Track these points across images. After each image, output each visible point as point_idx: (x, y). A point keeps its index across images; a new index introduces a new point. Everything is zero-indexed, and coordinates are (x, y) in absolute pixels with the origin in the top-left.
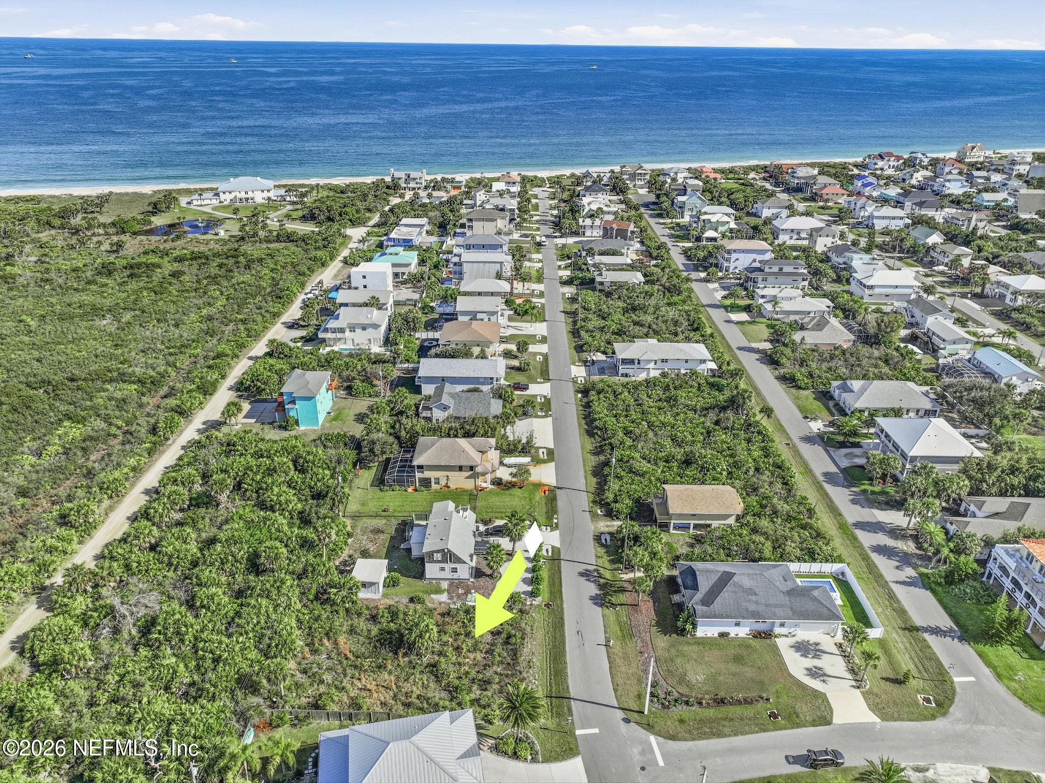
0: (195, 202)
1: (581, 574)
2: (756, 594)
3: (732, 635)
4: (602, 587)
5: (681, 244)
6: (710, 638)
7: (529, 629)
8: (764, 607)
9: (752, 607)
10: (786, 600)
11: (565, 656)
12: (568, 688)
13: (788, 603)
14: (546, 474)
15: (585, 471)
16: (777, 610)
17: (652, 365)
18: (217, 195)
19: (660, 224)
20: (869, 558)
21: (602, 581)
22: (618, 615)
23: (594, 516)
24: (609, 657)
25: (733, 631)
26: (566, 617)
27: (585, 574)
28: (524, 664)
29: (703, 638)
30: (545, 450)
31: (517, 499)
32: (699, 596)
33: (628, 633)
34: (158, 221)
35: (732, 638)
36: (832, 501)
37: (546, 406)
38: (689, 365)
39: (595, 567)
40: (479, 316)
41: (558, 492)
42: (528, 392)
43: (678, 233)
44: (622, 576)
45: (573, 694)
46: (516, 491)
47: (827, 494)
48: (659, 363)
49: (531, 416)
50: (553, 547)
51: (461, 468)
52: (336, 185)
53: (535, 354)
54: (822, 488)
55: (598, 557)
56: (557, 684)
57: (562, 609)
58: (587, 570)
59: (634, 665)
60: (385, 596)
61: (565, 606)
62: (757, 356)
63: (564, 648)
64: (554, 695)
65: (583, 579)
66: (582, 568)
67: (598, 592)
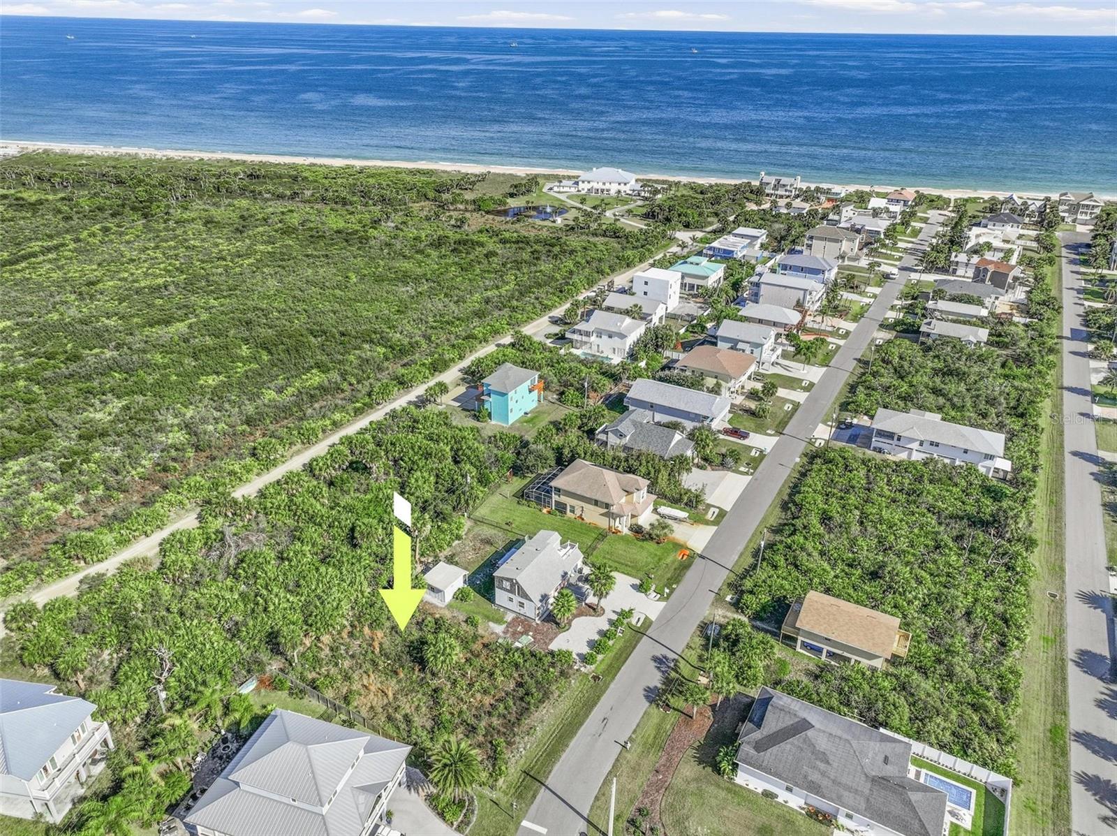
0: (556, 189)
1: (655, 659)
2: (828, 763)
3: (780, 800)
4: (668, 681)
5: (1087, 303)
6: (749, 790)
7: (557, 693)
8: (830, 783)
9: (814, 776)
10: (866, 787)
11: (572, 737)
12: (550, 772)
13: (867, 792)
14: (697, 537)
15: (747, 547)
16: (846, 794)
17: (915, 446)
18: (577, 183)
19: (1077, 273)
20: (1066, 787)
21: (673, 674)
22: (663, 719)
23: (719, 598)
24: (617, 760)
25: (783, 795)
26: (603, 699)
27: (660, 661)
28: (525, 728)
29: (741, 787)
30: (717, 511)
31: (645, 554)
32: (757, 735)
33: (660, 743)
34: (513, 203)
35: (779, 803)
36: (1065, 692)
37: (755, 463)
38: (968, 457)
39: (676, 657)
40: (740, 346)
41: (698, 560)
42: (746, 442)
43: (1096, 288)
44: (700, 678)
45: (550, 781)
46: (651, 546)
47: (1064, 679)
48: (926, 445)
49: (729, 469)
50: (647, 618)
51: (596, 503)
52: (699, 185)
53: (786, 401)
54: (1063, 668)
55: (689, 647)
56: (543, 765)
57: (607, 687)
58: (665, 657)
59: (639, 781)
60: (449, 607)
61: (612, 686)
62: (1095, 469)
63: (578, 729)
64: (531, 773)
65: (653, 664)
66: (660, 652)
67: (659, 686)
